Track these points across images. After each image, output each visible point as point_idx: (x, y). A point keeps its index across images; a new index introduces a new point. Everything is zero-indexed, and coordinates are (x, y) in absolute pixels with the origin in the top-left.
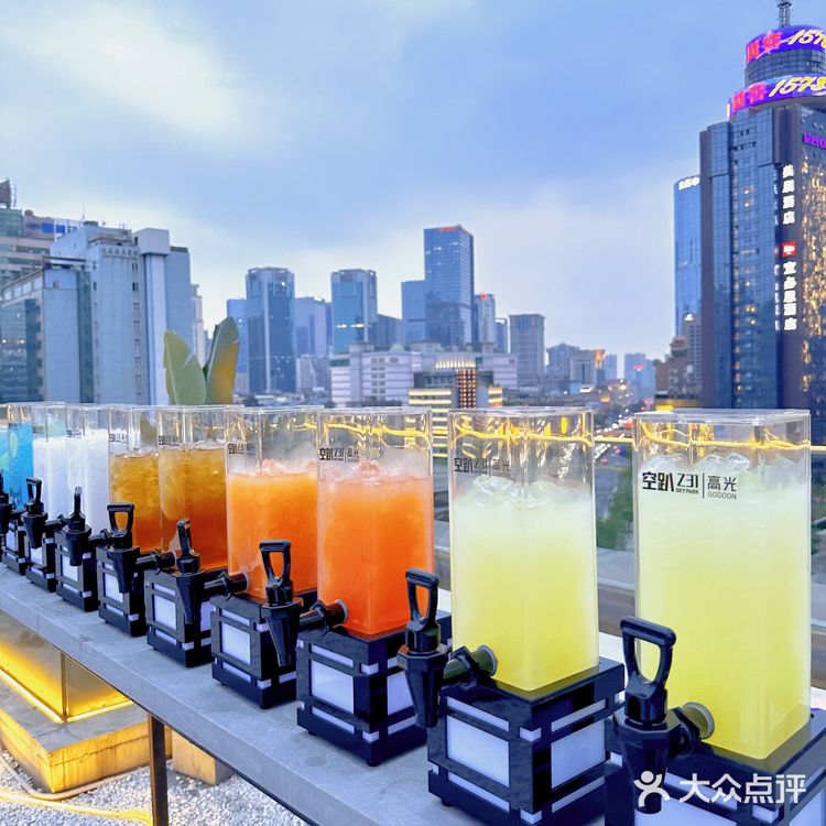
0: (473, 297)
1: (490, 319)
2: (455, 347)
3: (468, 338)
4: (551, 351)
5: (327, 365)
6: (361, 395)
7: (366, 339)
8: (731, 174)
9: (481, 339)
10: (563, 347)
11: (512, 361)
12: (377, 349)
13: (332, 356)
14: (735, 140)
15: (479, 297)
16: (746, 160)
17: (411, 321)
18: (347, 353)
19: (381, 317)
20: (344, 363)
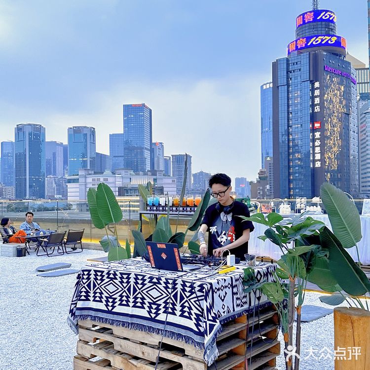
0: (151, 144)
1: (161, 157)
2: (141, 173)
3: (148, 168)
4: (195, 175)
5: (65, 182)
7: (89, 167)
8: (288, 85)
9: (156, 168)
10: (201, 173)
11: (173, 181)
13: (67, 177)
14: (290, 67)
15: (155, 144)
16: (296, 78)
17: (114, 157)
18: (78, 175)
19: (98, 154)
20: (75, 181)
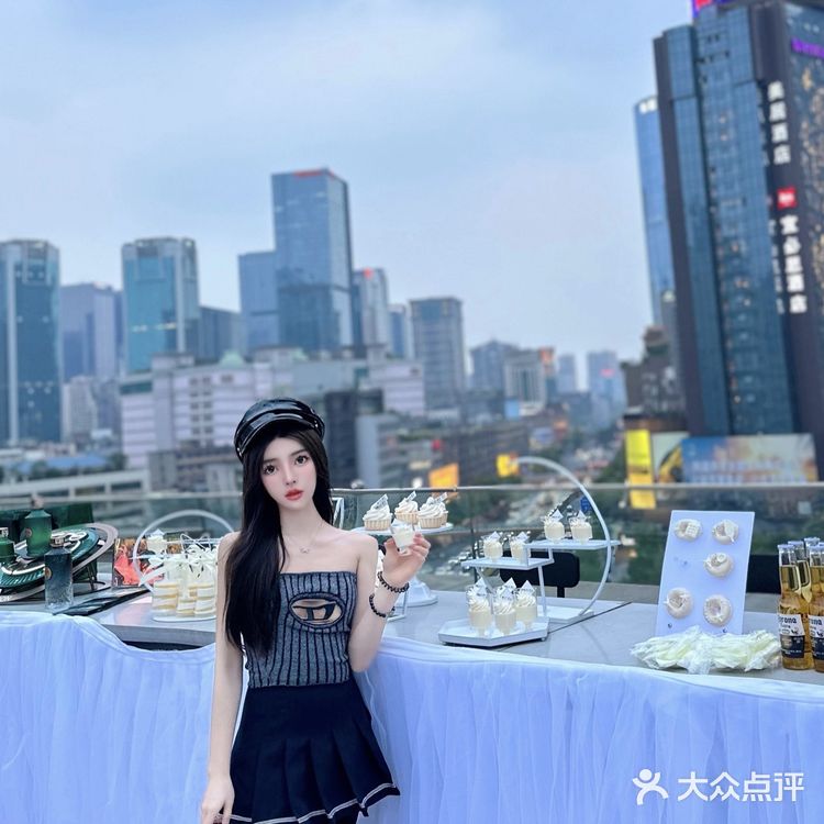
0: (352, 274)
1: (379, 307)
3: (346, 337)
4: (476, 353)
5: (116, 393)
6: (174, 439)
7: (181, 346)
8: (699, 95)
9: (367, 340)
10: (493, 345)
11: (415, 371)
12: (199, 362)
13: (124, 378)
14: (701, 49)
15: (362, 274)
17: (255, 314)
18: (148, 370)
19: (206, 311)
20: (145, 387)
